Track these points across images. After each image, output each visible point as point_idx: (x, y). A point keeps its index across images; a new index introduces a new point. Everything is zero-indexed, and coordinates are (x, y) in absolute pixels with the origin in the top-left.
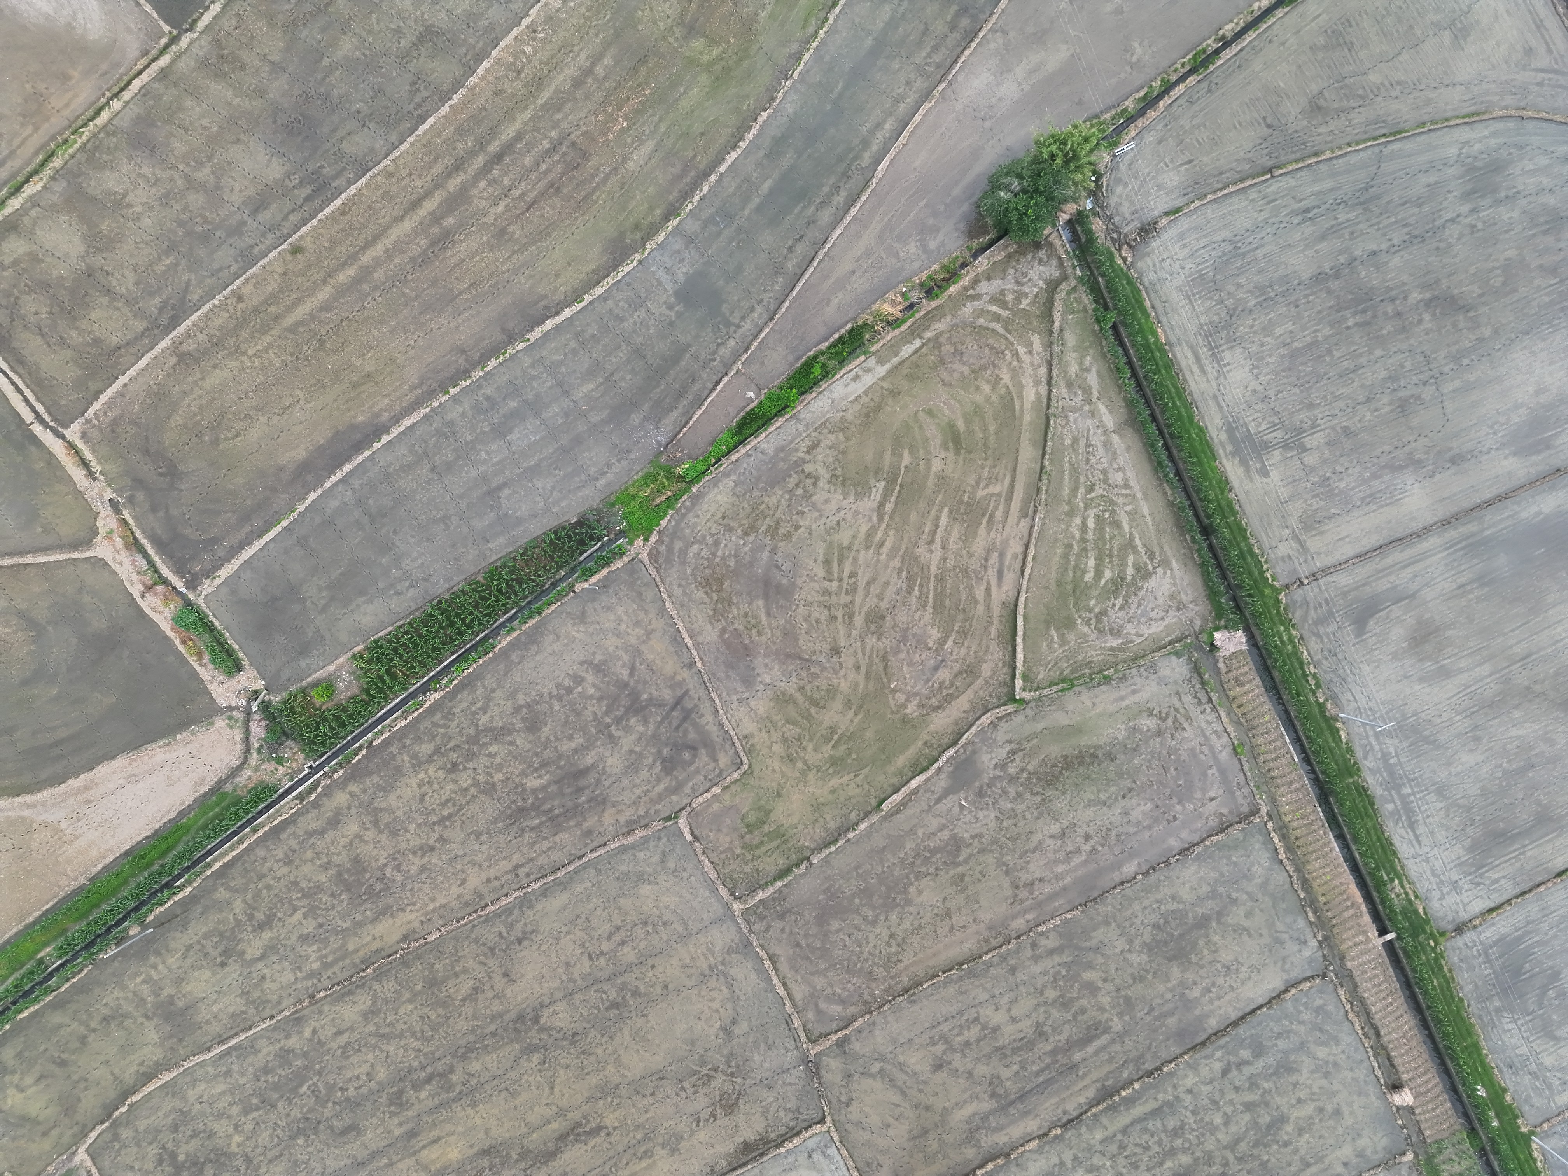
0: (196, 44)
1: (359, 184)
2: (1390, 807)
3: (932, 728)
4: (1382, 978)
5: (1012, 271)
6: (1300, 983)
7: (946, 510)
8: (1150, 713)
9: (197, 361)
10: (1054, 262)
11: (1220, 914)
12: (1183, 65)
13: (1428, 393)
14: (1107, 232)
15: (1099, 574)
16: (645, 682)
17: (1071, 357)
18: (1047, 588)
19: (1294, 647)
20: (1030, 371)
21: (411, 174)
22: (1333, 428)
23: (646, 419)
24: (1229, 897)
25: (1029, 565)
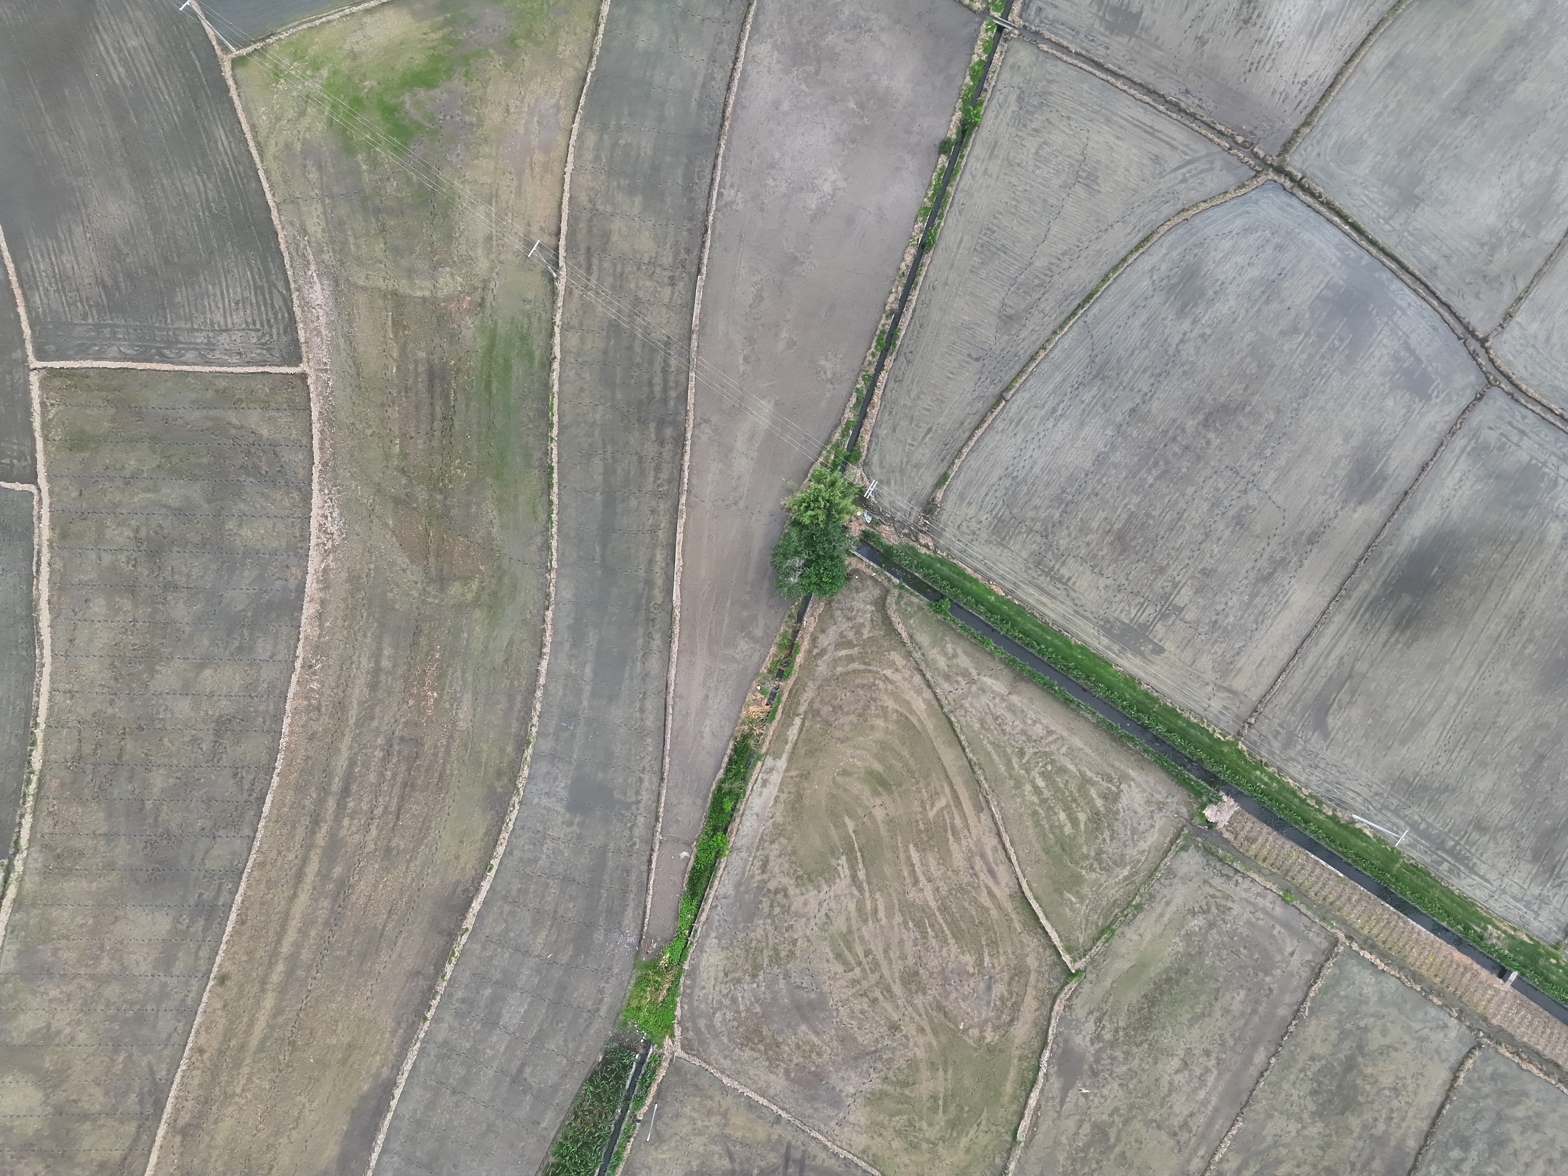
0: (30, 860)
1: (241, 890)
2: (1445, 866)
3: (1017, 1041)
4: (1529, 1016)
5: (838, 613)
6: (1462, 1063)
7: (911, 846)
8: (1194, 914)
9: (198, 1126)
10: (869, 582)
11: (1360, 1047)
12: (873, 355)
13: (1253, 498)
14: (898, 532)
15: (1074, 822)
16: (748, 1160)
17: (934, 654)
18: (1038, 861)
19: (1278, 782)
20: (907, 685)
21: (280, 853)
22: (1193, 577)
23: (608, 931)
24: (1358, 1028)
25: (1011, 852)
